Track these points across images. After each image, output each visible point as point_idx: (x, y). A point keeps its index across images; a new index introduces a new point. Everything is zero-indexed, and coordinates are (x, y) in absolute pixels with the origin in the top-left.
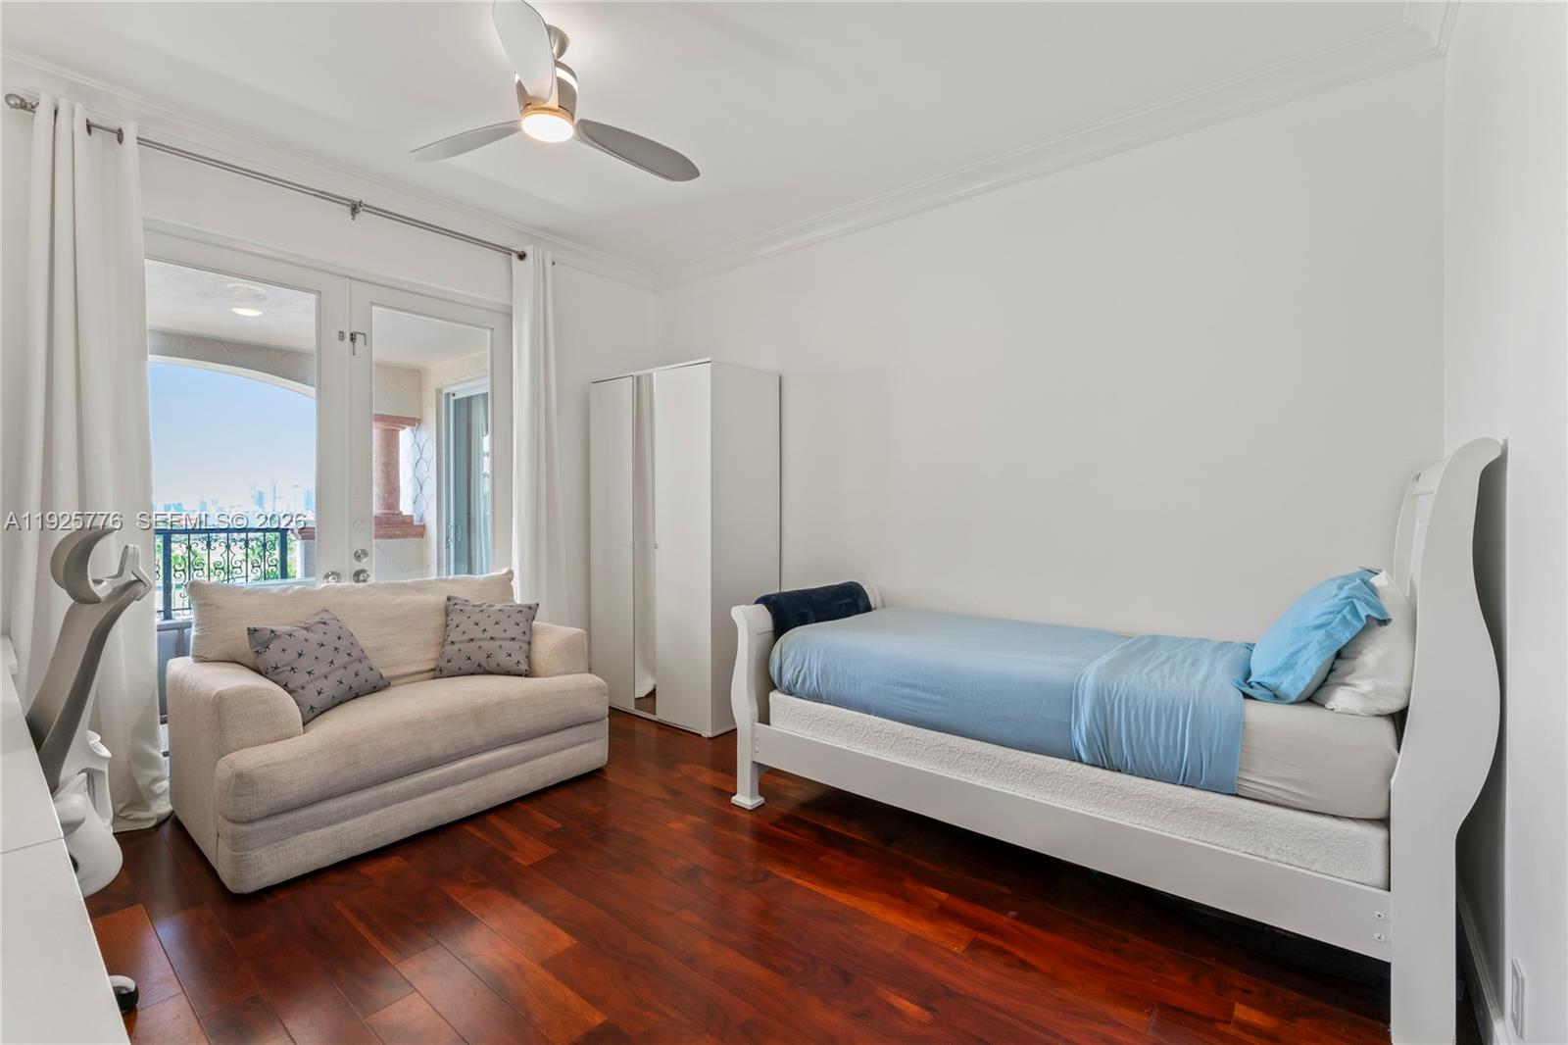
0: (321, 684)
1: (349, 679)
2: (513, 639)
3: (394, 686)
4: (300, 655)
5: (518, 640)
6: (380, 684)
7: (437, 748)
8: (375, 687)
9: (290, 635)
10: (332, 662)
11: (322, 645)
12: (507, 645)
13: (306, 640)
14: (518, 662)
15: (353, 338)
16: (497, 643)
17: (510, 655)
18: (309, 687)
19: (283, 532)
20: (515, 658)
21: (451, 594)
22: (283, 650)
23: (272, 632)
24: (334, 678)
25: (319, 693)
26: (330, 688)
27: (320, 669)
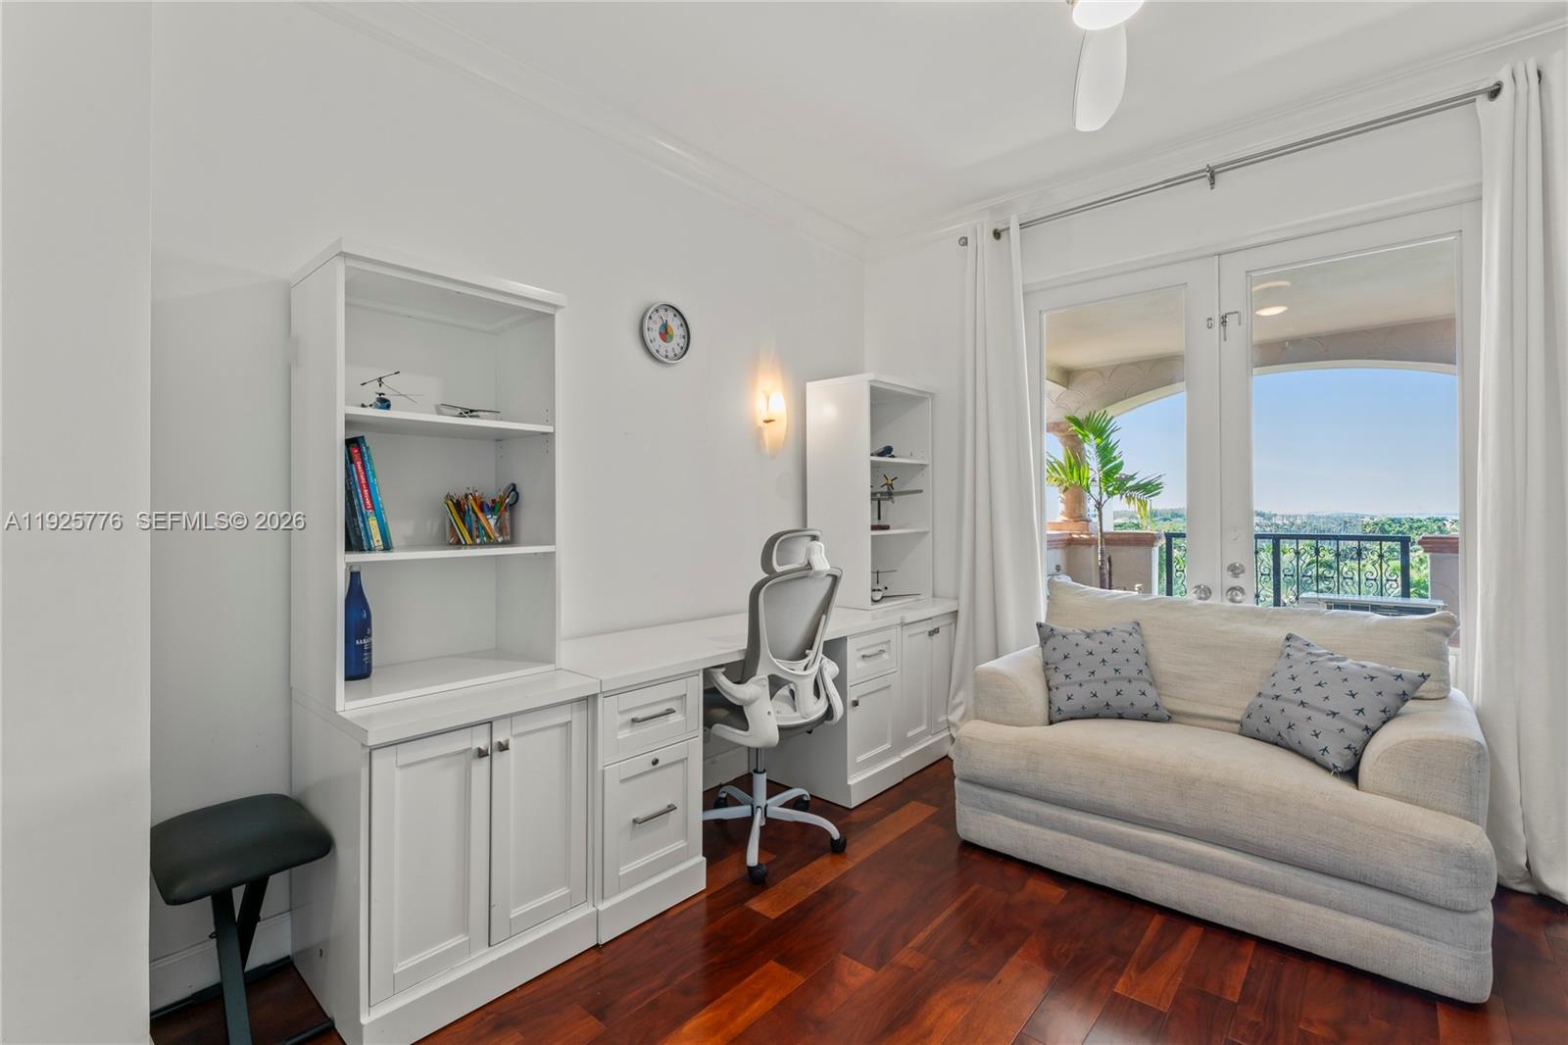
0: (1074, 690)
1: (1107, 694)
2: (1334, 714)
3: (1174, 722)
4: (1066, 657)
5: (1342, 718)
6: (1153, 713)
7: (1122, 800)
8: (1146, 715)
9: (1064, 637)
10: (1093, 673)
11: (1091, 653)
12: (1321, 720)
13: (1077, 645)
14: (1325, 749)
15: (1224, 322)
16: (1307, 712)
17: (1317, 735)
18: (1062, 689)
19: (1405, 542)
20: (1322, 742)
21: (1292, 632)
22: (1054, 649)
23: (1052, 630)
24: (1088, 689)
25: (1069, 698)
26: (1081, 698)
27: (1080, 675)
